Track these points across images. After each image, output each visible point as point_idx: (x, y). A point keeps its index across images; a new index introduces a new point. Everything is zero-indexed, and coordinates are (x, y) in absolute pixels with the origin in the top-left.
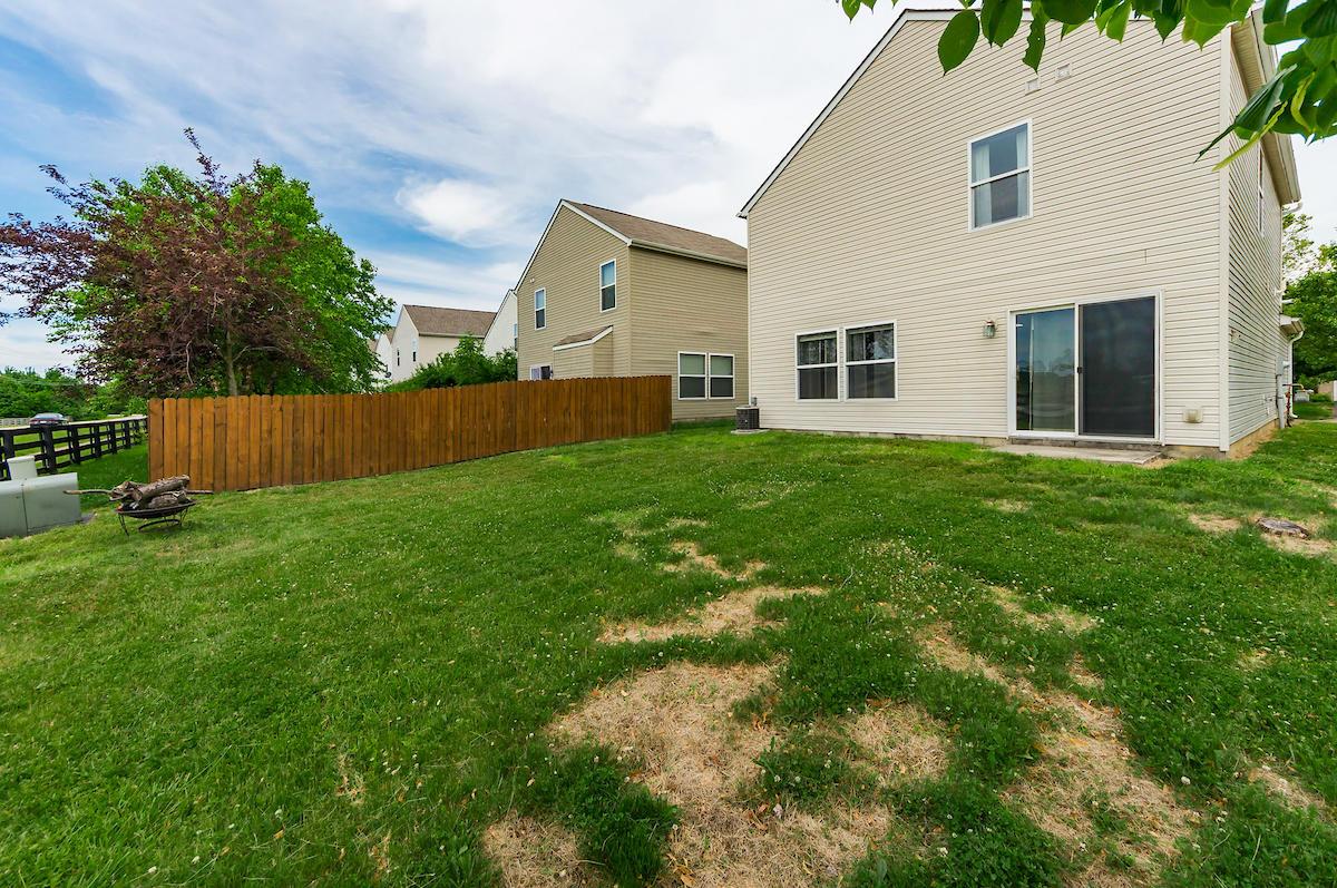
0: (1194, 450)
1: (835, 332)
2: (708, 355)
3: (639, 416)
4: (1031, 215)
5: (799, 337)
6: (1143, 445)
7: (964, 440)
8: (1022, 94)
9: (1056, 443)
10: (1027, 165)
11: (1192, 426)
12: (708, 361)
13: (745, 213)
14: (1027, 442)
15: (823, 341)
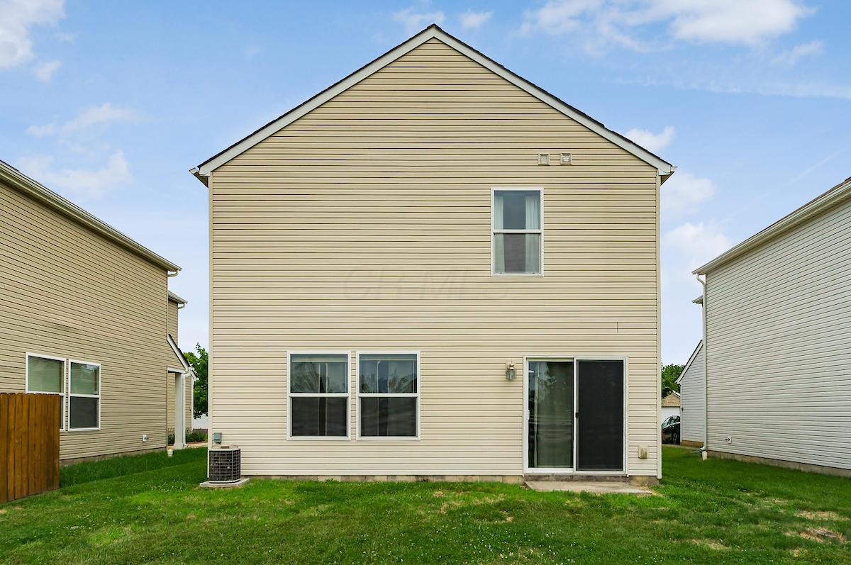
0: (644, 478)
1: (346, 356)
2: (68, 360)
3: (11, 467)
4: (543, 273)
5: (292, 356)
6: (615, 477)
7: (485, 479)
8: (535, 163)
9: (559, 478)
10: (539, 228)
11: (643, 461)
12: (67, 372)
13: (203, 172)
14: (538, 478)
15: (323, 365)
